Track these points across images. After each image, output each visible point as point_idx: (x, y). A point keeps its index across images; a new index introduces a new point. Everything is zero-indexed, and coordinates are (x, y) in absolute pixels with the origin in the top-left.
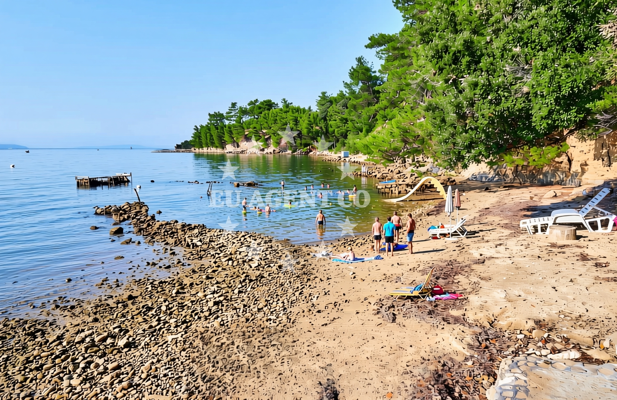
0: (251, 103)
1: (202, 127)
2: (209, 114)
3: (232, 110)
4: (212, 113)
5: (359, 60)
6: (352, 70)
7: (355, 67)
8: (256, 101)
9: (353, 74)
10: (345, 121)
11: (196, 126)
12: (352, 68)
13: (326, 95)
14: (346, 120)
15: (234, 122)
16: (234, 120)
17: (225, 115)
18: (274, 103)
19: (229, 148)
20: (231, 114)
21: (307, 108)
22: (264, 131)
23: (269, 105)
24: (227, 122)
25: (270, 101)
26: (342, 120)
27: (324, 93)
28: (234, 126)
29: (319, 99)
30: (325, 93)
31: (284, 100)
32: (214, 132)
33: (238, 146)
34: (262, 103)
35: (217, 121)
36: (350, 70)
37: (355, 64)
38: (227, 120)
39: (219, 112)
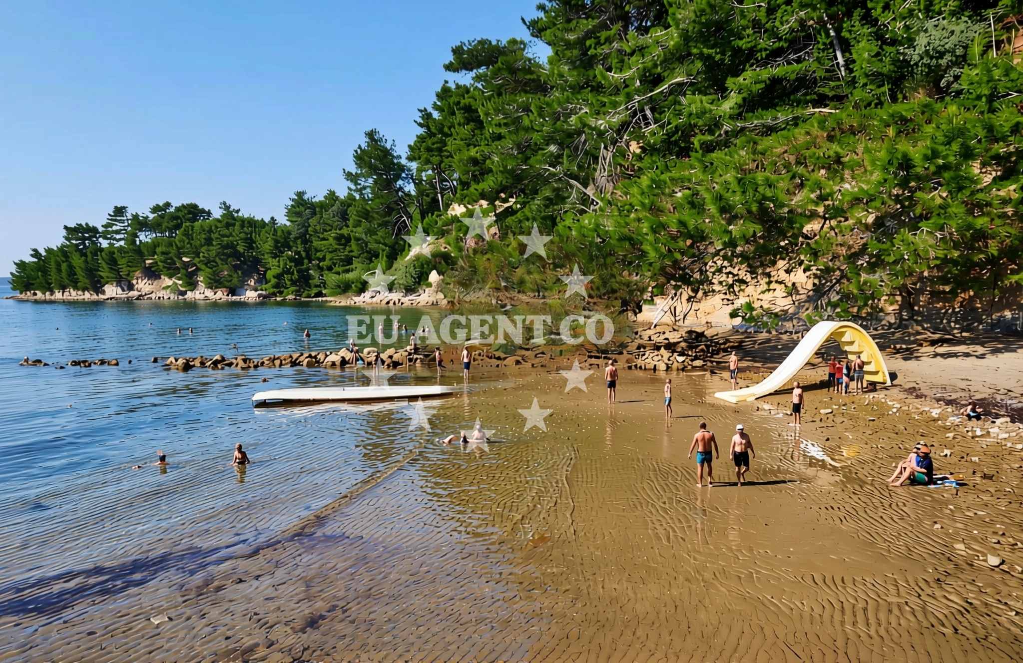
0: (156, 209)
1: (49, 251)
2: (66, 228)
3: (115, 220)
4: (72, 225)
5: (371, 135)
6: (359, 151)
7: (364, 146)
8: (168, 205)
9: (361, 158)
10: (344, 240)
11: (35, 250)
12: (360, 147)
13: (306, 197)
14: (348, 239)
15: (122, 243)
16: (120, 239)
17: (101, 229)
18: (203, 211)
19: (111, 291)
20: (115, 228)
21: (267, 220)
22: (185, 259)
23: (193, 212)
24: (104, 243)
25: (195, 206)
26: (339, 238)
27: (300, 194)
28: (121, 249)
29: (291, 203)
30: (304, 193)
31: (224, 203)
32: (77, 261)
33: (131, 287)
34: (178, 209)
35: (84, 239)
36: (356, 151)
37: (363, 142)
38: (106, 238)
39: (87, 224)
